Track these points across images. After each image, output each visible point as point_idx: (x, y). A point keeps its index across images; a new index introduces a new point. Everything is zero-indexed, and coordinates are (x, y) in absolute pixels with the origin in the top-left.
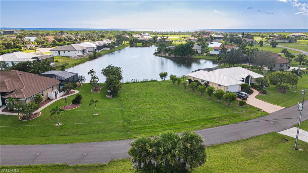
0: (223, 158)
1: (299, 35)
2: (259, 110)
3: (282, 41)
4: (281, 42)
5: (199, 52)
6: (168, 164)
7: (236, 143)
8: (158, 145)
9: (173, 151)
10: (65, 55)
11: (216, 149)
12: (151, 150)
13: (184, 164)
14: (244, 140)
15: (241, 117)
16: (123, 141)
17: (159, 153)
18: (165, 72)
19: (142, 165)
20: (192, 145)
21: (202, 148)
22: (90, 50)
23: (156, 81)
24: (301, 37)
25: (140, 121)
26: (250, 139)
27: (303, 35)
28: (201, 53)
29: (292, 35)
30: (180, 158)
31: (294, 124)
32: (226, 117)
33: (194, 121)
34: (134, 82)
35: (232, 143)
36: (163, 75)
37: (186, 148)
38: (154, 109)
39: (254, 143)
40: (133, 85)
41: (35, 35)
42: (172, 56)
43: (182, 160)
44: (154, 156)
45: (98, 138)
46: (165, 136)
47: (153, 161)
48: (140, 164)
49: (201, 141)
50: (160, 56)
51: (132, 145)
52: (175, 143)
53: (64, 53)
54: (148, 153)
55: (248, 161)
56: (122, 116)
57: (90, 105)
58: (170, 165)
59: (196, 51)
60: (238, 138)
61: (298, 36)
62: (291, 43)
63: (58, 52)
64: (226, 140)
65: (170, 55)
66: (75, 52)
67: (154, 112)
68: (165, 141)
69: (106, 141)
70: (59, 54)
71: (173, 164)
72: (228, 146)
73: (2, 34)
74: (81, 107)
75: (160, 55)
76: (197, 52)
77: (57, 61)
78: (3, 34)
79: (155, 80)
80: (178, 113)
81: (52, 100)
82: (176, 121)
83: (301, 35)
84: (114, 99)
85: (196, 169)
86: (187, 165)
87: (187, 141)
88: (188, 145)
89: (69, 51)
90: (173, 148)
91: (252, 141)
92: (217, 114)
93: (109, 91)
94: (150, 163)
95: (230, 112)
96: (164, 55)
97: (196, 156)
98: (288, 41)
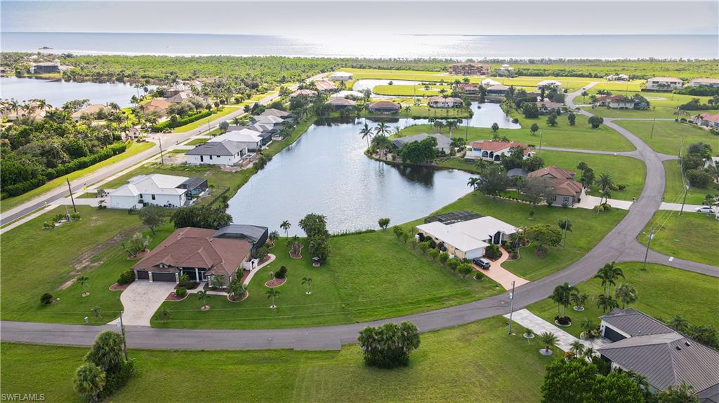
0: (440, 342)
1: (667, 82)
2: (498, 285)
3: (622, 105)
4: (619, 107)
5: (448, 151)
6: (389, 348)
7: (457, 328)
8: (381, 333)
9: (393, 338)
10: (211, 162)
11: (436, 334)
12: (376, 338)
13: (402, 348)
14: (465, 325)
15: (473, 295)
16: (345, 326)
17: (382, 340)
18: (387, 218)
19: (370, 349)
20: (408, 333)
21: (417, 336)
22: (251, 148)
23: (374, 231)
24: (672, 85)
25: (359, 302)
26: (472, 323)
27: (676, 83)
28: (451, 154)
29: (654, 82)
30: (398, 343)
31: (525, 305)
32: (455, 296)
33: (419, 302)
34: (342, 235)
35: (453, 327)
36: (384, 223)
37: (403, 335)
38: (373, 284)
39: (473, 327)
40: (342, 240)
41: (105, 75)
42: (399, 161)
43: (400, 345)
44: (379, 341)
45: (320, 323)
46: (386, 326)
47: (378, 346)
48: (368, 348)
49: (416, 330)
50: (377, 160)
51: (361, 333)
52: (395, 332)
53: (211, 158)
54: (374, 340)
55: (461, 344)
56: (339, 294)
57: (303, 283)
58: (391, 349)
59: (441, 150)
60: (461, 322)
61: (665, 83)
62: (639, 109)
63: (199, 157)
64: (447, 325)
65: (394, 158)
66: (229, 157)
67: (373, 289)
68: (387, 330)
69: (329, 325)
70: (202, 160)
71: (393, 348)
72: (447, 331)
73: (33, 72)
74: (287, 283)
75: (377, 157)
76: (443, 152)
77: (212, 186)
78: (35, 72)
79: (372, 229)
80: (402, 289)
81: (249, 271)
82: (399, 302)
83: (671, 83)
84: (324, 269)
85: (413, 352)
86: (405, 349)
87: (404, 330)
88: (406, 334)
89: (219, 156)
90: (394, 336)
91: (473, 325)
92: (447, 292)
93: (316, 259)
94: (376, 347)
95: (464, 288)
96: (384, 159)
97: (412, 342)
98: (633, 105)
